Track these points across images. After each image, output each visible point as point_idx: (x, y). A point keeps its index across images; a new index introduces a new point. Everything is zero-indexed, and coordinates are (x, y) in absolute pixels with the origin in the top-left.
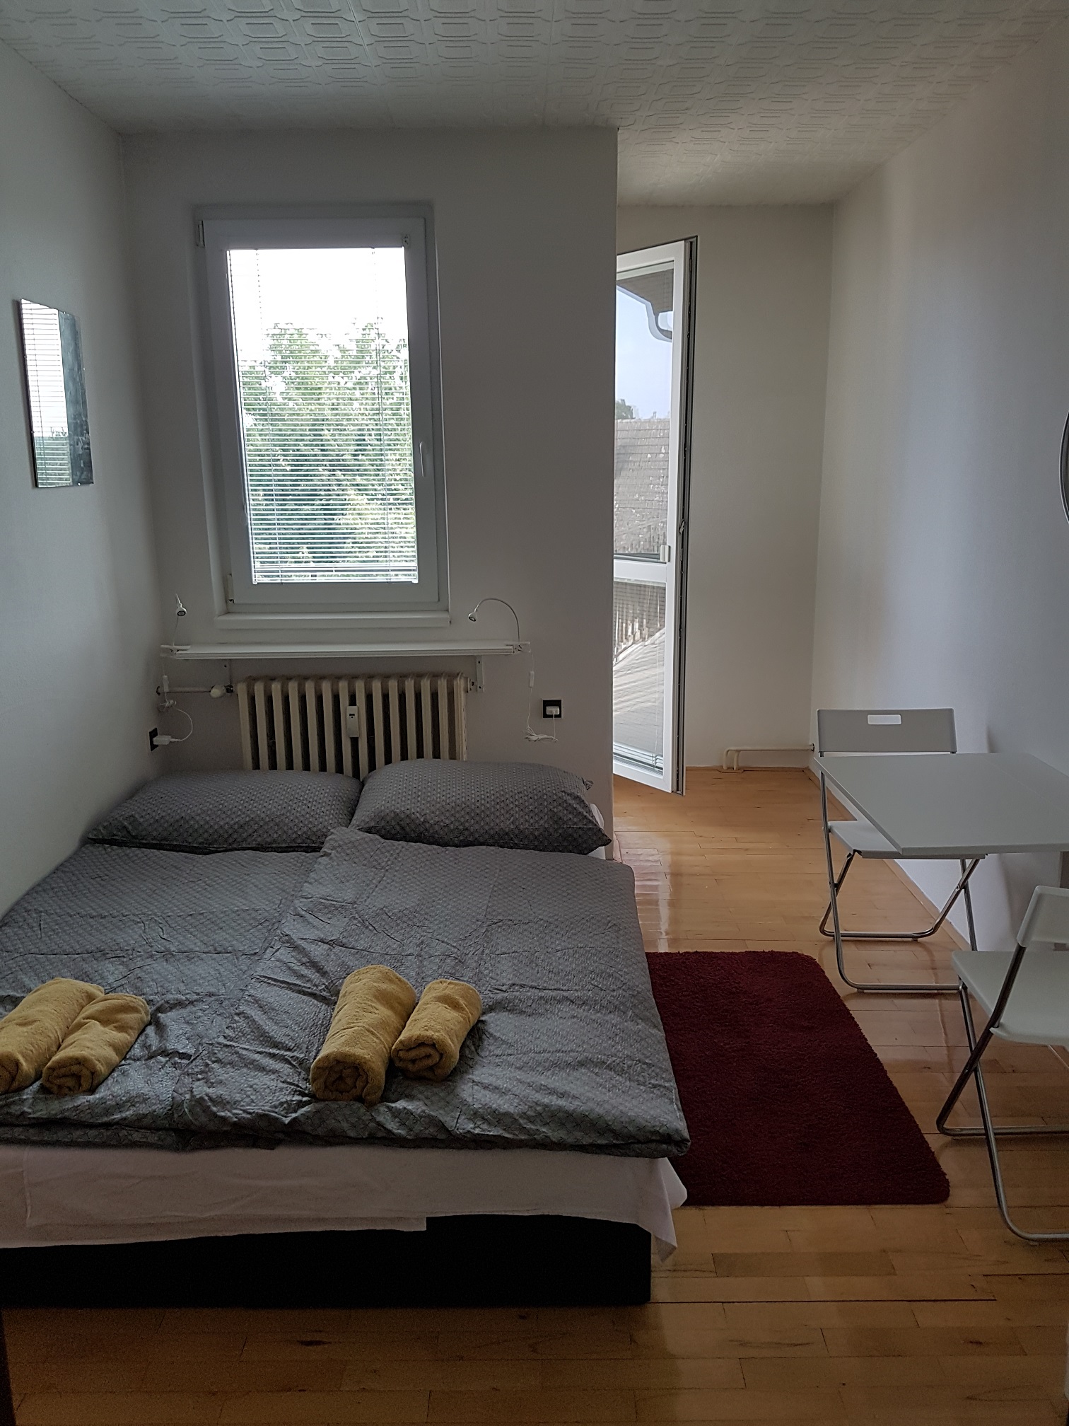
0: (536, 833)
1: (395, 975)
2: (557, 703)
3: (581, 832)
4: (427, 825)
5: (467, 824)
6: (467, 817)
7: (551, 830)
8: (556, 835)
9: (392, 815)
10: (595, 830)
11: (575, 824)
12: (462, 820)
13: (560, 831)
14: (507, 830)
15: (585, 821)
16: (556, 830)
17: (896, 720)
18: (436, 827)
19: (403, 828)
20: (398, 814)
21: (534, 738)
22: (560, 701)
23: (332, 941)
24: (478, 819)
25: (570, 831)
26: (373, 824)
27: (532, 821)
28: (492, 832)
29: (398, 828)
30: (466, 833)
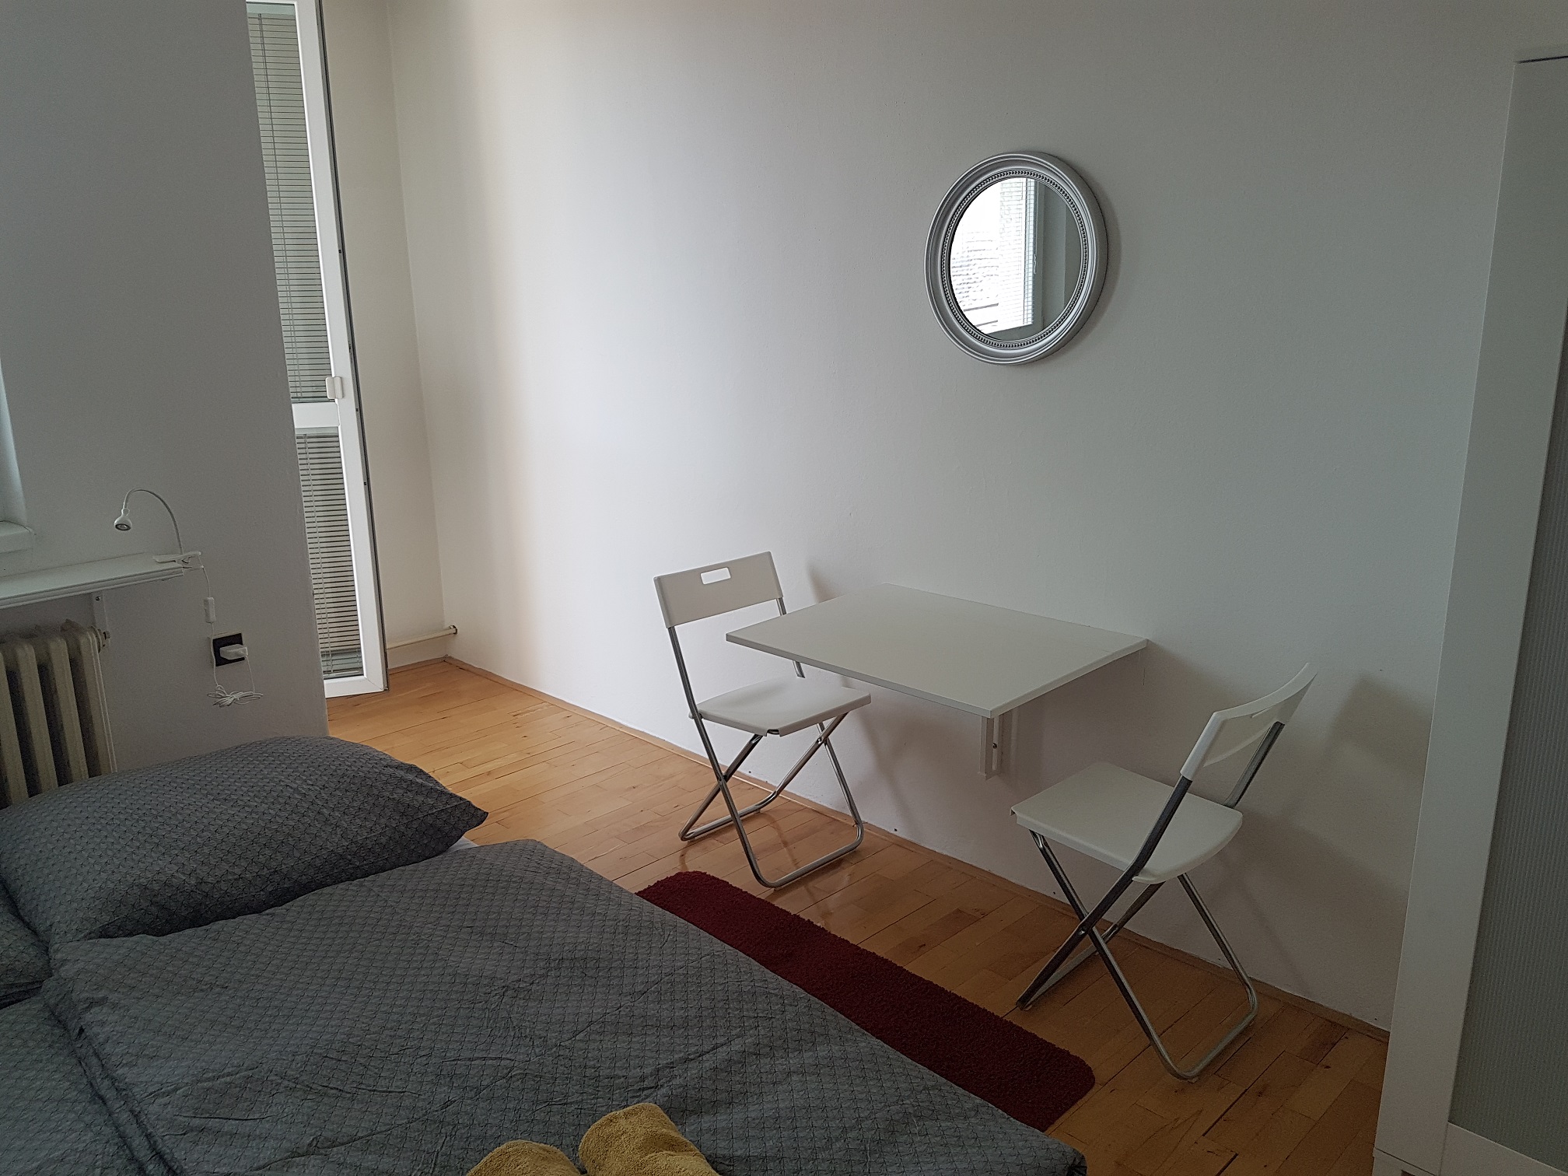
0: (383, 840)
1: (540, 1148)
2: (237, 639)
3: (444, 816)
4: (206, 888)
5: (274, 864)
6: (268, 852)
7: (402, 828)
8: (410, 833)
9: (136, 890)
10: (463, 807)
11: (433, 807)
12: (262, 859)
13: (415, 825)
14: (340, 851)
15: (444, 798)
16: (407, 826)
17: (724, 574)
18: (224, 886)
19: (163, 907)
20: (146, 888)
21: (229, 701)
22: (240, 635)
23: (310, 1145)
24: (285, 849)
25: (430, 820)
26: (106, 918)
27: (368, 824)
28: (318, 862)
29: (154, 909)
30: (277, 878)
